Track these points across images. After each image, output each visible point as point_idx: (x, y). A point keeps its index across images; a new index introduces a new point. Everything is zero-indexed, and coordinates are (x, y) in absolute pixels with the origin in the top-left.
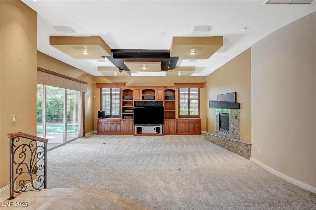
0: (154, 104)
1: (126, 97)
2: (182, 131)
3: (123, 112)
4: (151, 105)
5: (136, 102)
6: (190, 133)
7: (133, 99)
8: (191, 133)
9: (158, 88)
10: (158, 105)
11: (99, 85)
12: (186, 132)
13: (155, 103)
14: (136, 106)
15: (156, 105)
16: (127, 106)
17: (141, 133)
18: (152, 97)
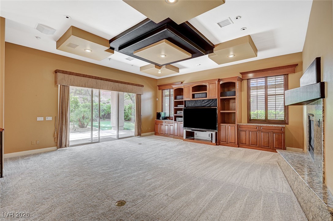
0: (206, 104)
1: (178, 97)
2: (247, 143)
3: (176, 113)
4: (203, 105)
5: (186, 102)
6: (262, 148)
7: (183, 99)
8: (265, 148)
9: (211, 82)
10: (211, 105)
11: (160, 87)
12: (256, 145)
13: (207, 102)
14: (187, 106)
15: (209, 104)
16: (180, 107)
17: (194, 139)
18: (204, 95)
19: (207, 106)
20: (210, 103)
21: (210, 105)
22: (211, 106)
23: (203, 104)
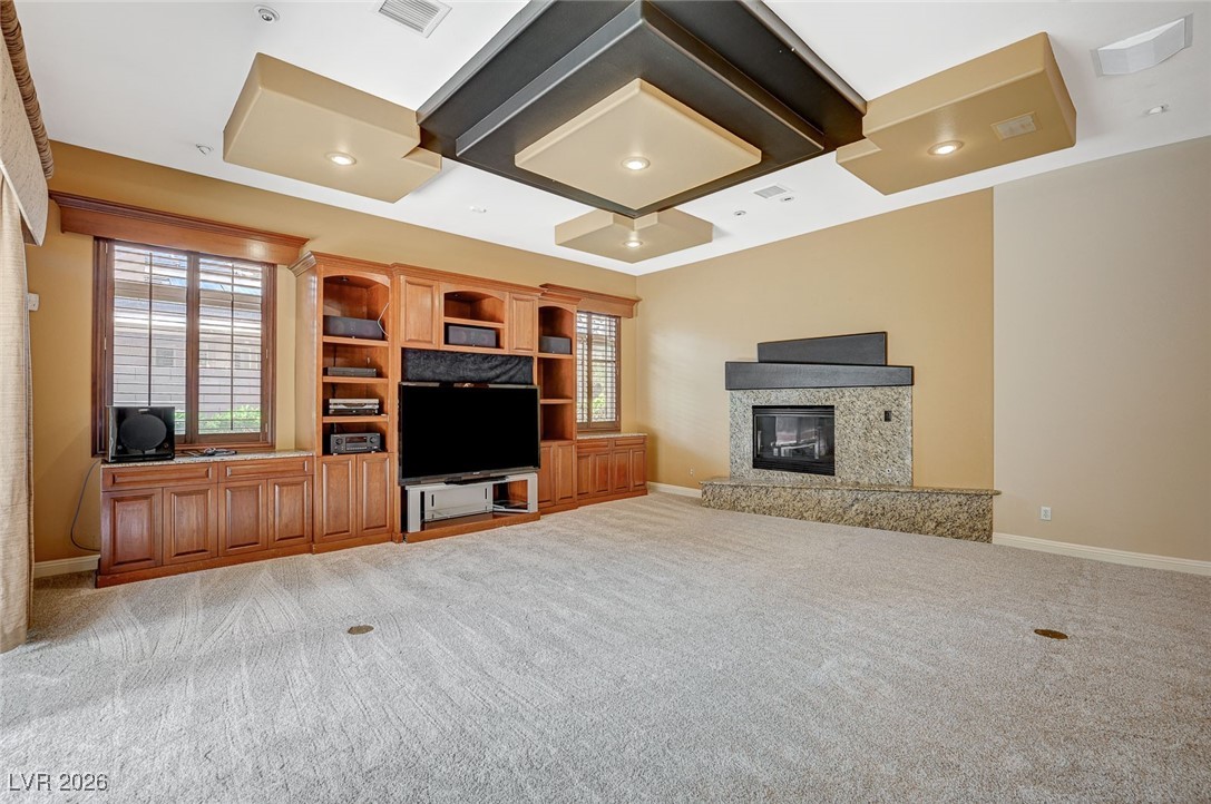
1: (352, 324)
2: (591, 489)
4: (484, 376)
5: (411, 355)
6: (615, 493)
8: (620, 493)
9: (520, 293)
10: (513, 376)
11: (84, 216)
13: (501, 365)
14: (414, 376)
18: (490, 337)
19: (498, 380)
20: (511, 369)
21: (511, 377)
22: (514, 380)
23: (484, 370)
